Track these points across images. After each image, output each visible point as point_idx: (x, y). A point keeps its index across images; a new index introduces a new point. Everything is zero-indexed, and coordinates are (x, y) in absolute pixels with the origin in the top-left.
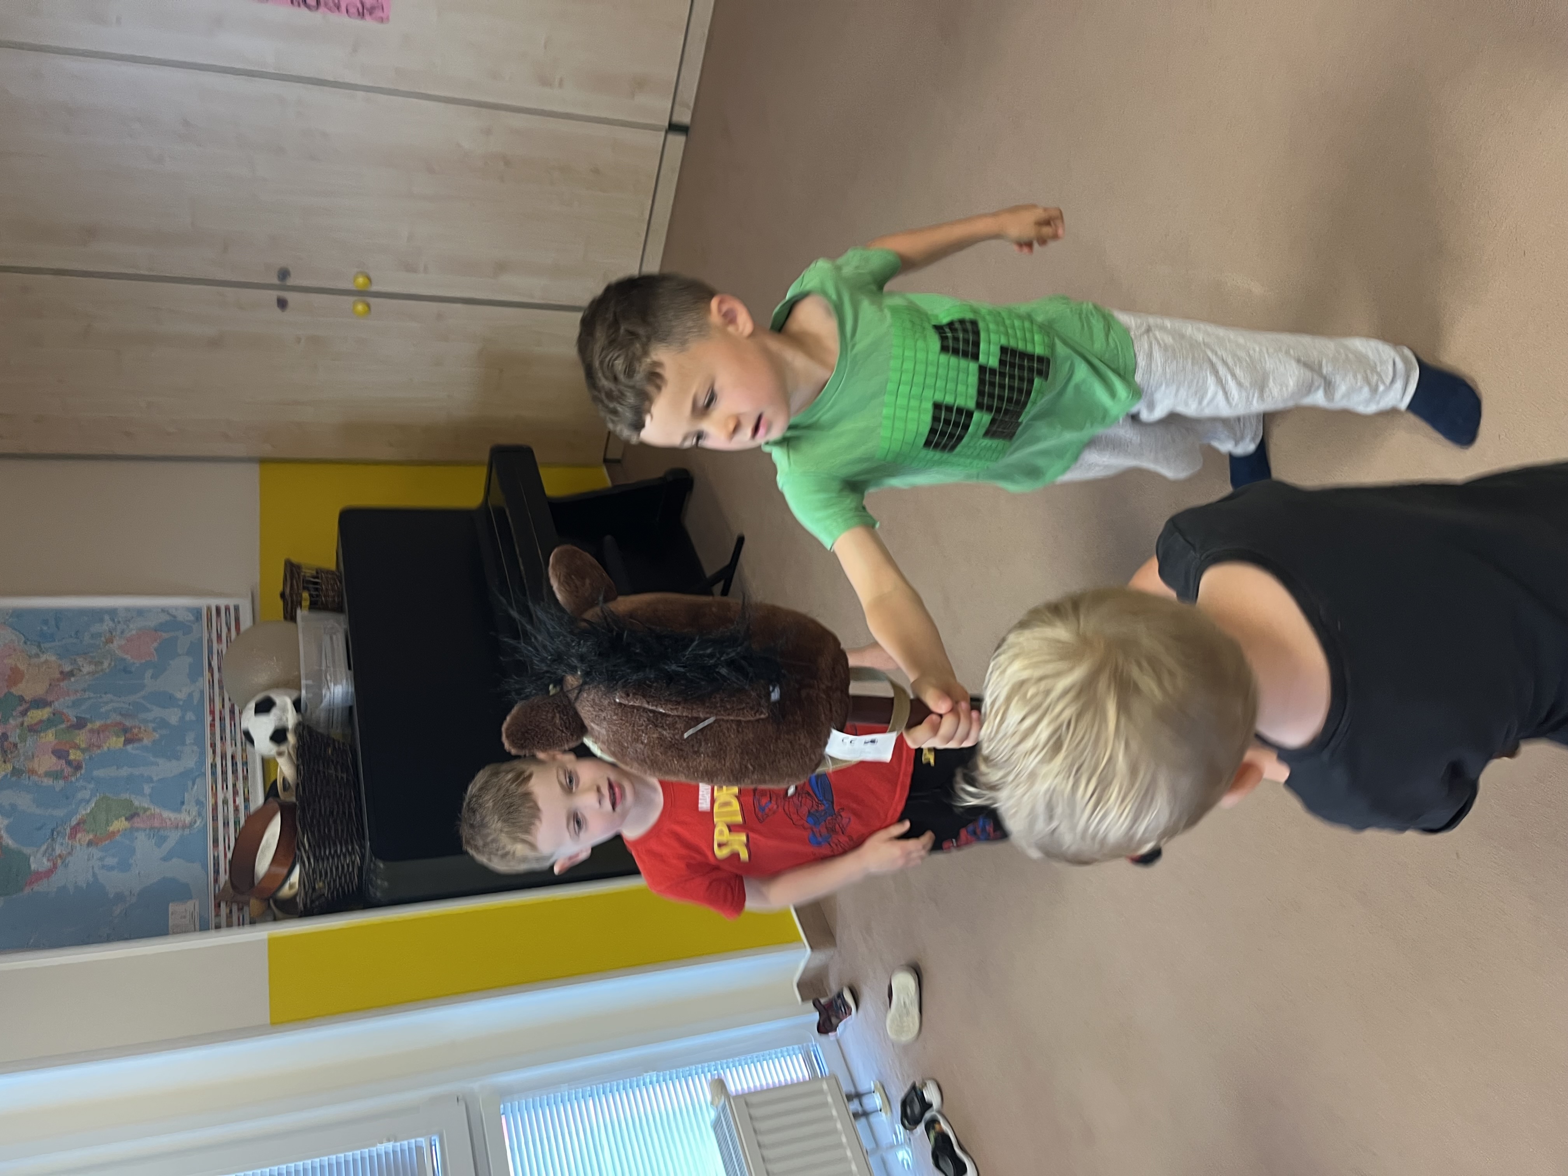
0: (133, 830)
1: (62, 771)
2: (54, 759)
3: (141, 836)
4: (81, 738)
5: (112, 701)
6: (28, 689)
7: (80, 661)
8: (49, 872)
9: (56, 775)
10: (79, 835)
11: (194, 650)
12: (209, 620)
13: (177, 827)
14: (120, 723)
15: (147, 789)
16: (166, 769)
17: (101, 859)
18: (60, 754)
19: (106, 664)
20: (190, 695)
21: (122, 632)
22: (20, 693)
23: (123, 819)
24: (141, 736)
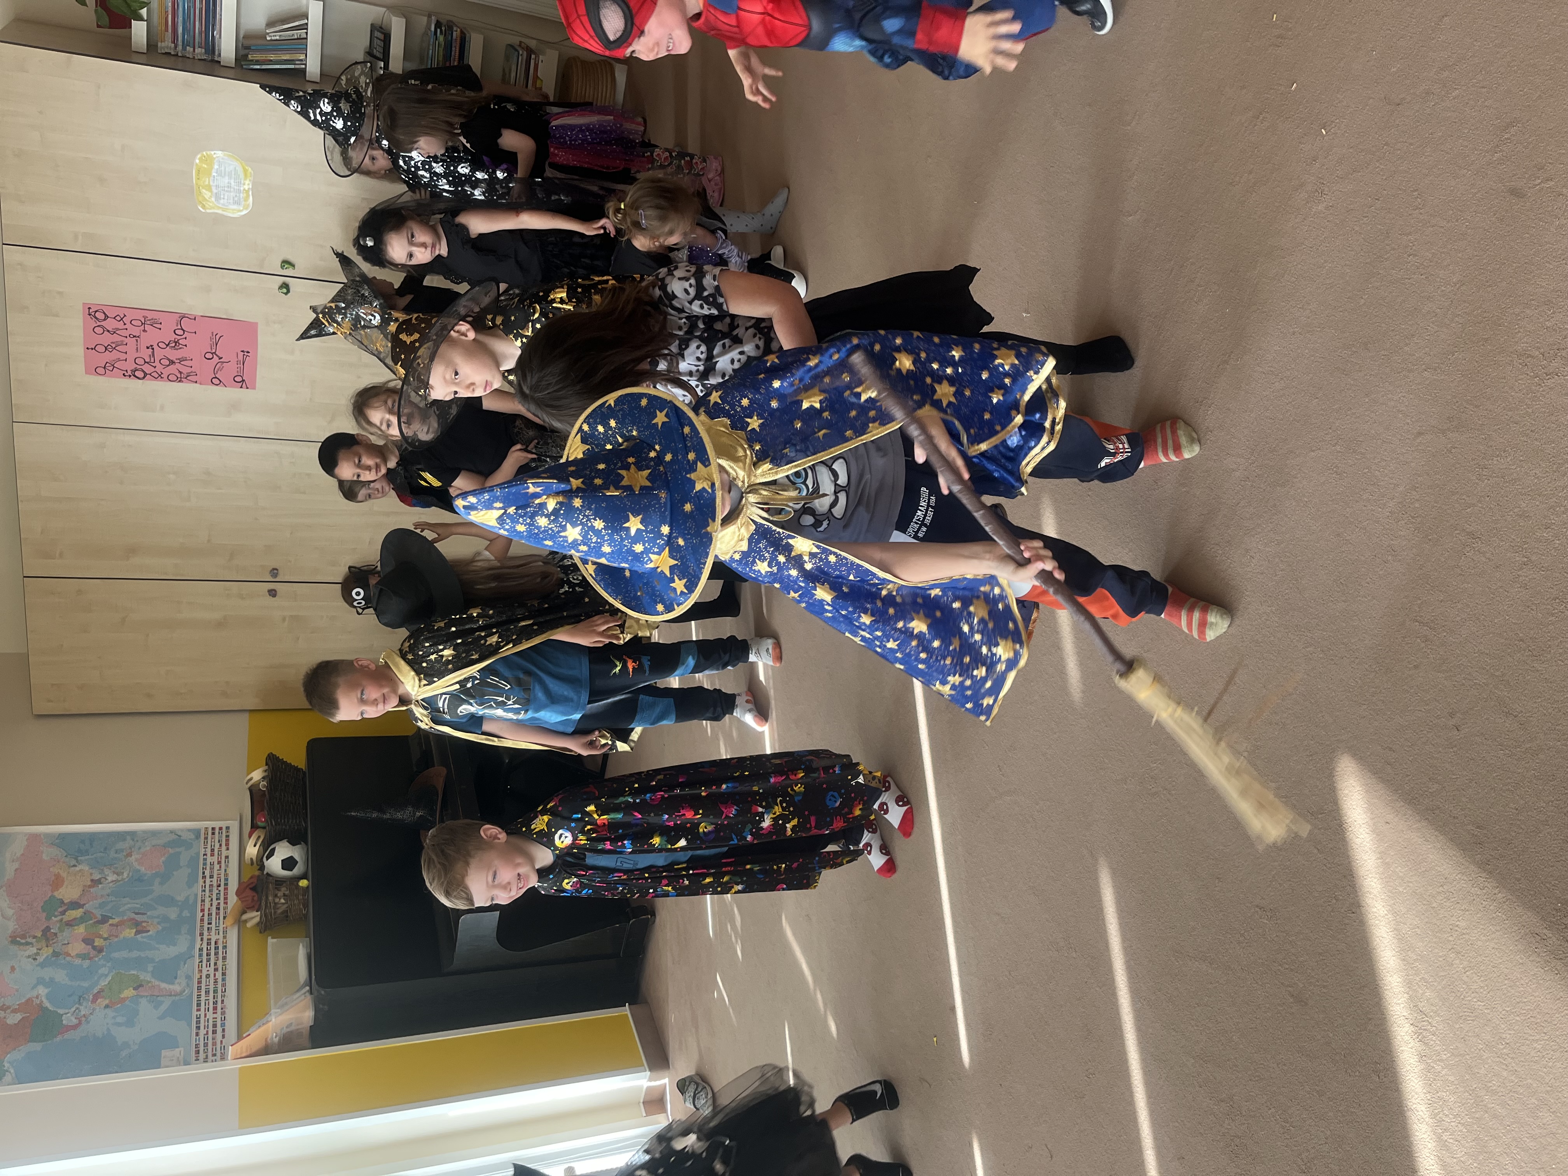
0: (139, 996)
1: (89, 953)
2: (83, 945)
3: (144, 1001)
4: (104, 930)
5: (129, 903)
6: (67, 894)
7: (107, 871)
8: (75, 1027)
9: (83, 957)
10: (100, 1000)
11: (193, 862)
12: (206, 838)
13: (171, 995)
14: (133, 919)
16: (165, 952)
17: (115, 1017)
18: (88, 941)
19: (125, 875)
20: (187, 898)
21: (140, 848)
22: (61, 897)
23: (131, 989)
24: (148, 928)
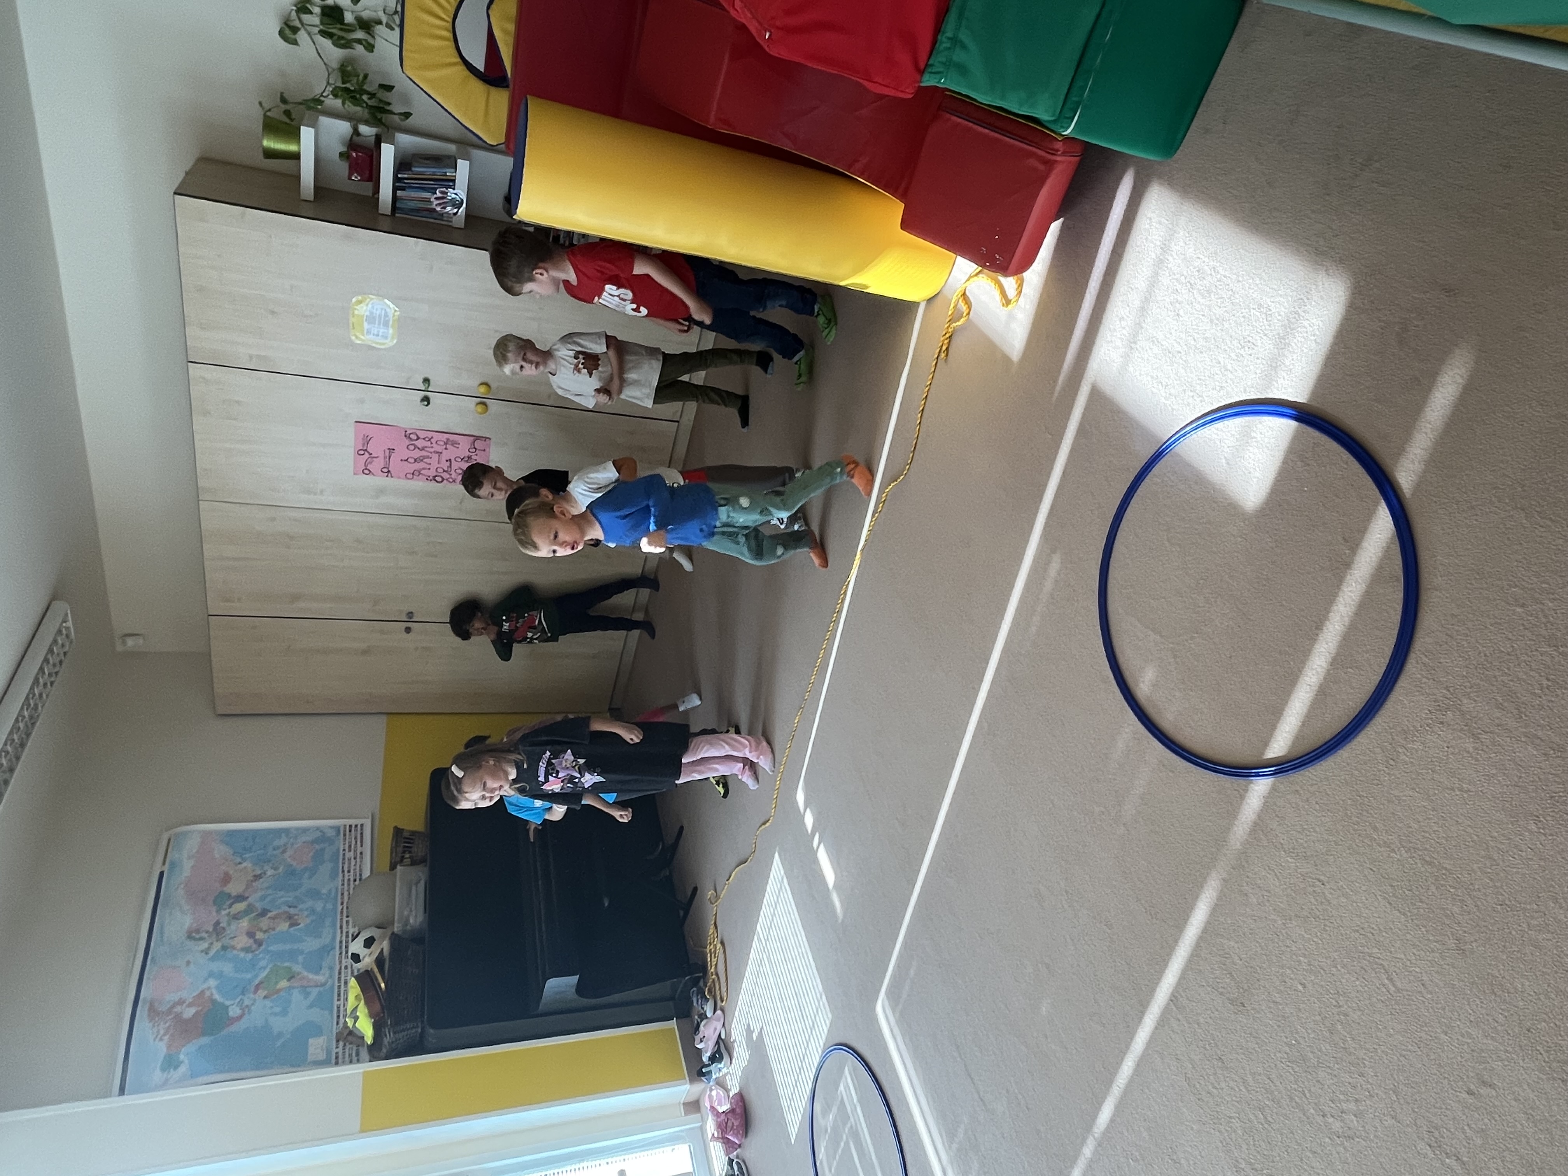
0: (292, 987)
1: (251, 947)
2: (247, 938)
3: (295, 992)
4: (264, 923)
5: (282, 897)
6: (234, 889)
7: (266, 868)
8: (240, 1018)
9: (247, 950)
10: (260, 991)
11: (334, 858)
12: (345, 835)
13: (317, 986)
14: (286, 912)
15: (301, 958)
16: (312, 944)
17: (272, 1007)
18: (251, 934)
19: (281, 870)
20: (330, 890)
21: (292, 844)
22: (229, 892)
23: (285, 980)
24: (299, 922)
